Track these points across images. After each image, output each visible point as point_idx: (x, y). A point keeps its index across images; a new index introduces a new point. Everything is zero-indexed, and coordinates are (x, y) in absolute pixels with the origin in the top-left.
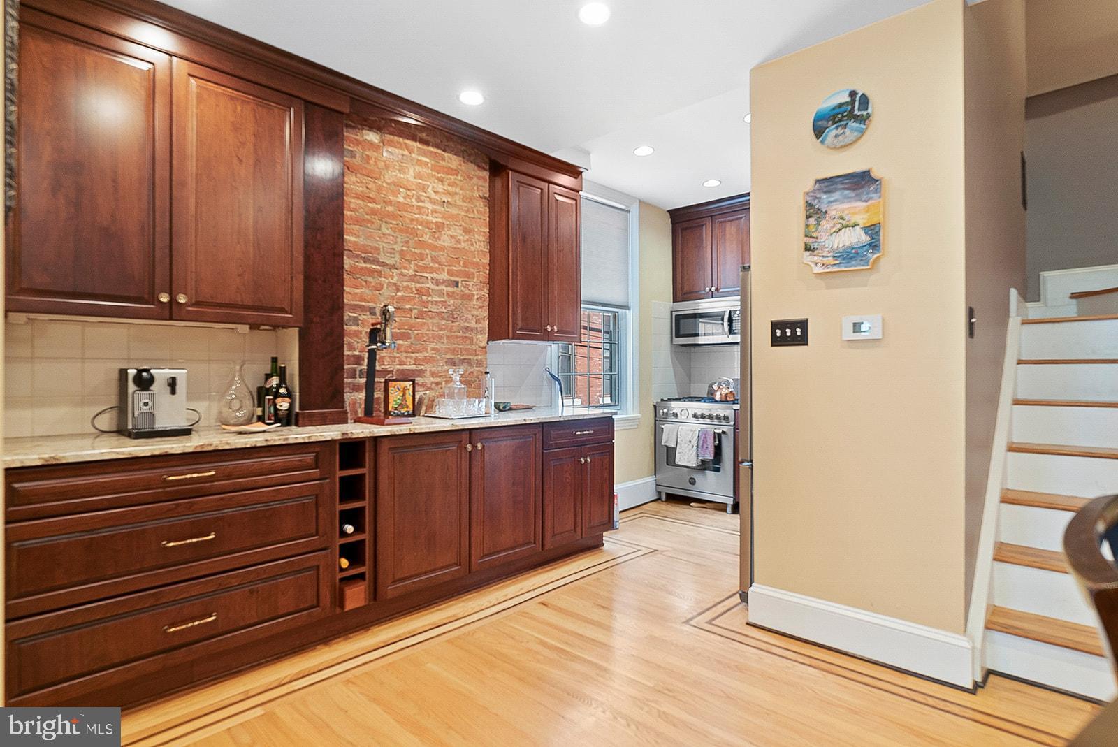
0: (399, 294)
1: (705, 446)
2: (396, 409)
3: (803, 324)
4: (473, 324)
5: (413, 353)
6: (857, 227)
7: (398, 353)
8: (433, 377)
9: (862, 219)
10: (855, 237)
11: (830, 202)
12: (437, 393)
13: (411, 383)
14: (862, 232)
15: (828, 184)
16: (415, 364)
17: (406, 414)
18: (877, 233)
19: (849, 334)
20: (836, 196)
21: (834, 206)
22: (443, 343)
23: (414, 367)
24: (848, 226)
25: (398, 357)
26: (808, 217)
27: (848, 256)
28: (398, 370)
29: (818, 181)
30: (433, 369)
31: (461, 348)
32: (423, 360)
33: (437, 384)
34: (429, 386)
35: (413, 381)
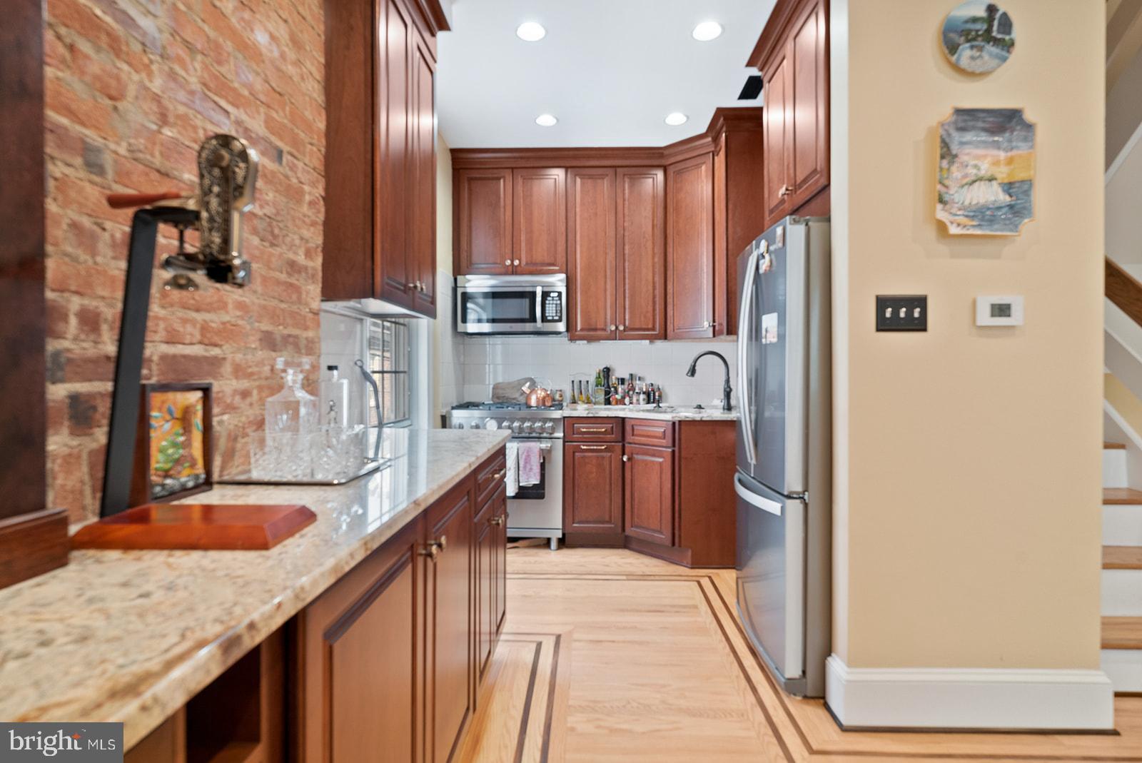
0: (167, 132)
1: (528, 467)
2: (167, 474)
3: (921, 302)
4: (301, 259)
5: (198, 310)
6: (994, 183)
7: (163, 307)
8: (237, 378)
9: (1003, 173)
10: (991, 194)
11: (962, 143)
12: (243, 419)
13: (199, 394)
14: (1000, 190)
15: (967, 118)
16: (200, 343)
17: (191, 484)
18: (1027, 193)
19: (985, 318)
20: (968, 137)
21: (967, 149)
22: (255, 292)
23: (197, 350)
24: (980, 179)
25: (164, 319)
26: (943, 157)
27: (983, 215)
28: (164, 358)
29: (959, 112)
30: (239, 357)
31: (283, 310)
32: (218, 333)
33: (245, 394)
34: (229, 401)
35: (206, 391)
